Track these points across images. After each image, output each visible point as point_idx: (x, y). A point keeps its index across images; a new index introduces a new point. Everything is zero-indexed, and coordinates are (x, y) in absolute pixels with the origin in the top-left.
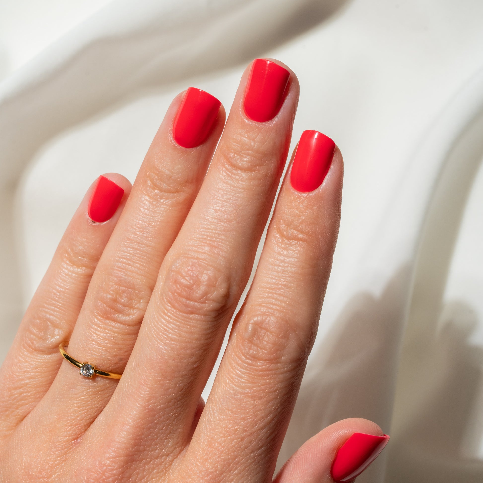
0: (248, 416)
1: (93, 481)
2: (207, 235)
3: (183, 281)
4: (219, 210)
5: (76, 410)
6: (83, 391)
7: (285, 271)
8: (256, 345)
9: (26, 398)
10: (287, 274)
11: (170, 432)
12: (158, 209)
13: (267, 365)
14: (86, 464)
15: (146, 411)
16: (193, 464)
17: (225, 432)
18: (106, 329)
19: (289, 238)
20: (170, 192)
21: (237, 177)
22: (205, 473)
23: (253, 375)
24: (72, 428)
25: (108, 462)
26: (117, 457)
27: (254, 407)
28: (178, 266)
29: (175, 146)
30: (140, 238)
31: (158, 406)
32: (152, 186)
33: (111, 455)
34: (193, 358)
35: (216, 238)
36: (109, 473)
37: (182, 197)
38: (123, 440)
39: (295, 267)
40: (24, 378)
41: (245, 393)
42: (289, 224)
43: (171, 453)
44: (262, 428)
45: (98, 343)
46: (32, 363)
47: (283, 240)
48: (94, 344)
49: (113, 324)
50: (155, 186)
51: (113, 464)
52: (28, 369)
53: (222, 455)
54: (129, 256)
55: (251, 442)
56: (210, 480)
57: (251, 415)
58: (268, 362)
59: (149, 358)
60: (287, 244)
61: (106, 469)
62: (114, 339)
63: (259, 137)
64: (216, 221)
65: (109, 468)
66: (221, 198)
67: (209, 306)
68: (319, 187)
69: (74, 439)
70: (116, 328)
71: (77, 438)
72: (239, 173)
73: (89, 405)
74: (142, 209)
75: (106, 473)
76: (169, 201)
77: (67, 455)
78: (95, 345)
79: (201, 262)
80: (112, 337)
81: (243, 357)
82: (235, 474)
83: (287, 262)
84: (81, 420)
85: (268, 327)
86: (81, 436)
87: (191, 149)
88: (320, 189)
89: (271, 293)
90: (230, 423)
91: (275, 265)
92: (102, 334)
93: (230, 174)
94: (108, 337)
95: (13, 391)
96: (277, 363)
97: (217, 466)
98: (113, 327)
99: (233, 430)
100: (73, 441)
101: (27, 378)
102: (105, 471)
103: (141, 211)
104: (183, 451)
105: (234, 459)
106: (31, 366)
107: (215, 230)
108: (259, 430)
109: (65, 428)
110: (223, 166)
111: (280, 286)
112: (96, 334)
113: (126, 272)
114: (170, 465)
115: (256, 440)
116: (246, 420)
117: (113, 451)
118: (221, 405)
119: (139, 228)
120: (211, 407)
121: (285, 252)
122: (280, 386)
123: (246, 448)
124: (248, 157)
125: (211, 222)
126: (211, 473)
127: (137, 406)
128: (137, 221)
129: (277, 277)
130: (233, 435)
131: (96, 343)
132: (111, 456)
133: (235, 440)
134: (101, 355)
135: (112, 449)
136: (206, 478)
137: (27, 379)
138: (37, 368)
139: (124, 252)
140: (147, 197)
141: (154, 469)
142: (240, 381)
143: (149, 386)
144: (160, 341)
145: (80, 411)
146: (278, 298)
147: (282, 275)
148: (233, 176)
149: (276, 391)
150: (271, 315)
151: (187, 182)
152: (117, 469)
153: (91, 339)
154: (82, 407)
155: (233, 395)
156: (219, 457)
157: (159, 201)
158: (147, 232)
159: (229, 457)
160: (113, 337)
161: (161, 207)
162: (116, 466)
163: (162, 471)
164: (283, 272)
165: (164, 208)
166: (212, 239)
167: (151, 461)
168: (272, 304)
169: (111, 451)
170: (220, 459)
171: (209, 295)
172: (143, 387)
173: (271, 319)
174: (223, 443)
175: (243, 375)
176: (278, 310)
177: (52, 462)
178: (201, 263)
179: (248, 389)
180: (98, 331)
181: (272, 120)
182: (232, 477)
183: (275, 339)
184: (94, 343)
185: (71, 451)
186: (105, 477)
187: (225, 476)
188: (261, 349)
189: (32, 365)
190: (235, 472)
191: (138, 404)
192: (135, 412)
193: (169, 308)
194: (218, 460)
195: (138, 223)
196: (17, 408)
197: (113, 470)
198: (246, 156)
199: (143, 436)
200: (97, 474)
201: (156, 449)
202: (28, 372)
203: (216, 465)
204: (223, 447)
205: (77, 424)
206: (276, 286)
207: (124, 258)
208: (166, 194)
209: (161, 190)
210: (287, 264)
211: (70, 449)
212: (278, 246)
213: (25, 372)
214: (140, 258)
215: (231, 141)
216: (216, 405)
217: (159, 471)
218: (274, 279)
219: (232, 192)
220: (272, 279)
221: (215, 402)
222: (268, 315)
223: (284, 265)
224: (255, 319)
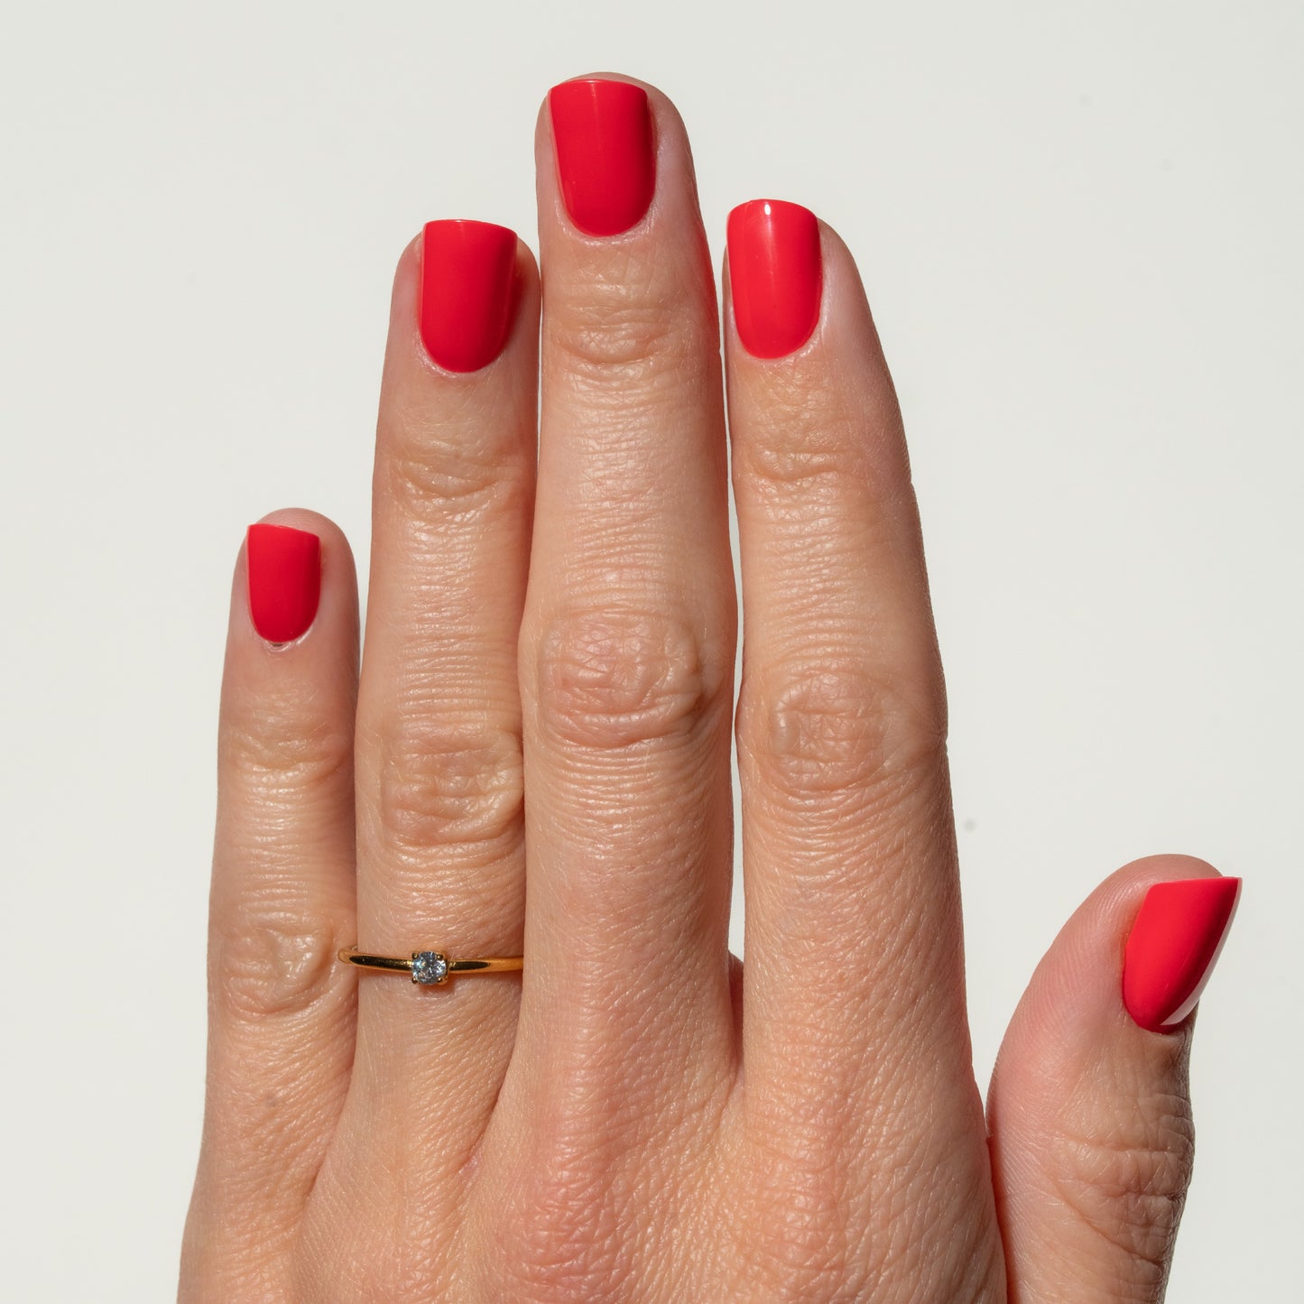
0: (858, 934)
1: (546, 1233)
2: (597, 547)
3: (583, 674)
4: (604, 477)
5: (440, 1090)
6: (439, 1038)
7: (810, 558)
8: (812, 757)
9: (296, 1134)
10: (820, 563)
11: (688, 1052)
12: (456, 540)
13: (855, 794)
14: (513, 1203)
15: (611, 1018)
16: (771, 1102)
17: (818, 995)
18: (435, 869)
19: (791, 478)
20: (468, 491)
21: (615, 384)
22: (808, 1110)
23: (831, 831)
24: (447, 1139)
25: (566, 1173)
26: (582, 1154)
27: (862, 908)
28: (558, 645)
29: (443, 378)
30: (437, 626)
31: (635, 995)
32: (421, 493)
33: (567, 1154)
34: (675, 846)
35: (621, 544)
36: (580, 1199)
37: (502, 491)
38: (581, 1108)
39: (832, 539)
40: (271, 1088)
41: (828, 883)
42: (780, 445)
43: (709, 1099)
44: (900, 952)
45: (430, 909)
46: (274, 1044)
47: (779, 488)
48: (420, 916)
49: (448, 850)
50: (430, 491)
51: (580, 1174)
52: (271, 1064)
53: (830, 1051)
54: (426, 677)
55: (886, 994)
56: (825, 1122)
57: (864, 927)
58: (854, 788)
59: (570, 889)
60: (792, 493)
61: (567, 1193)
62: (465, 885)
63: (633, 271)
64: (607, 504)
65: (573, 1186)
66: (598, 448)
67: (667, 708)
68: (817, 330)
69: (462, 1164)
70: (461, 856)
71: (468, 1159)
72: (617, 374)
73: (464, 1068)
74: (418, 557)
75: (570, 1203)
76: (475, 514)
77: (459, 1208)
78: (423, 916)
79: (607, 613)
80: (457, 881)
81: (790, 798)
82: (878, 1085)
83: (809, 535)
84: (462, 1111)
85: (822, 704)
86: (476, 1150)
87: (482, 370)
88: (820, 332)
89: (797, 622)
90: (822, 968)
91: (783, 553)
92: (431, 886)
93: (597, 383)
94: (450, 884)
95: (258, 1132)
96: (878, 779)
97: (830, 1081)
98: (451, 856)
99: (833, 982)
100: (459, 1169)
101: (278, 1084)
102: (566, 1197)
103: (417, 561)
104: (737, 1085)
105: (863, 1050)
106: (275, 1053)
107: (611, 528)
108: (894, 959)
109: (429, 1145)
110: (574, 371)
111: (815, 597)
112: (417, 890)
113: (433, 717)
114: (717, 1127)
115: (899, 983)
116: (856, 945)
117: (569, 1144)
118: (784, 933)
119: (426, 603)
120: (761, 950)
121: (795, 513)
122: (905, 832)
123: (880, 1012)
124: (625, 325)
125: (594, 512)
126: (822, 1103)
127: (584, 1014)
128: (415, 588)
129: (797, 578)
130: (839, 994)
131: (424, 911)
132: (567, 1156)
133: (847, 1003)
134: (448, 934)
135: (562, 1140)
136: (813, 1121)
137: (278, 1088)
138: (291, 1051)
139: (409, 672)
140: (418, 524)
141: (681, 1150)
142: (807, 858)
143: (596, 955)
144: (581, 838)
145: (449, 1091)
146: (820, 625)
147: (808, 569)
148: (604, 384)
149: (899, 848)
150: (818, 672)
151: (502, 452)
152: (591, 1183)
153: (410, 906)
154: (451, 1079)
155: (802, 900)
156: (826, 1057)
157: (452, 522)
158: (448, 605)
159: (850, 1049)
160: (462, 880)
161: (460, 534)
162: (588, 1176)
163: (702, 1149)
164: (808, 560)
165: (468, 533)
166: (612, 551)
167: (667, 1134)
168: (809, 646)
169: (563, 1146)
170: (829, 1063)
171: (657, 683)
172: (583, 962)
173: (821, 682)
174: (823, 1022)
175: (807, 841)
176: (834, 655)
177: (429, 1240)
178: (610, 615)
179: (831, 870)
180: (419, 881)
181: (645, 218)
182: (872, 1096)
183: (851, 724)
184: (418, 913)
185: (464, 1195)
186: (571, 1214)
187: (857, 1099)
188: (826, 762)
189: (275, 1049)
190: (876, 1080)
191: (585, 1010)
192: (585, 1031)
193: (573, 749)
194: (824, 1066)
195: (421, 591)
196: (287, 1167)
197: (585, 1187)
198: (617, 326)
199: (627, 1081)
200: (549, 1213)
201: (669, 1101)
202: (273, 1070)
203: (826, 1080)
204: (826, 1031)
205: (456, 1126)
206: (805, 601)
207: (416, 687)
208: (461, 500)
209: (446, 494)
210: (809, 540)
211: (461, 1192)
212: (773, 505)
213: (265, 1074)
214: (453, 670)
215: (569, 306)
216: (773, 941)
217: (696, 1150)
218: (793, 586)
219: (619, 423)
220: (789, 587)
221: (767, 934)
222: (811, 676)
223: (804, 543)
224: (786, 698)
